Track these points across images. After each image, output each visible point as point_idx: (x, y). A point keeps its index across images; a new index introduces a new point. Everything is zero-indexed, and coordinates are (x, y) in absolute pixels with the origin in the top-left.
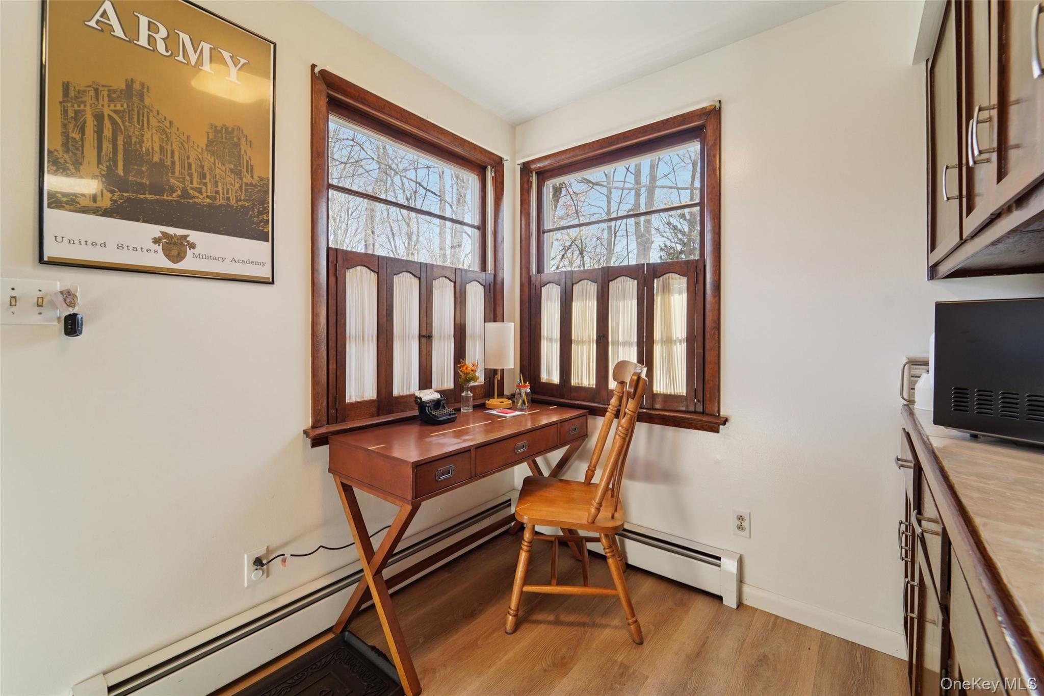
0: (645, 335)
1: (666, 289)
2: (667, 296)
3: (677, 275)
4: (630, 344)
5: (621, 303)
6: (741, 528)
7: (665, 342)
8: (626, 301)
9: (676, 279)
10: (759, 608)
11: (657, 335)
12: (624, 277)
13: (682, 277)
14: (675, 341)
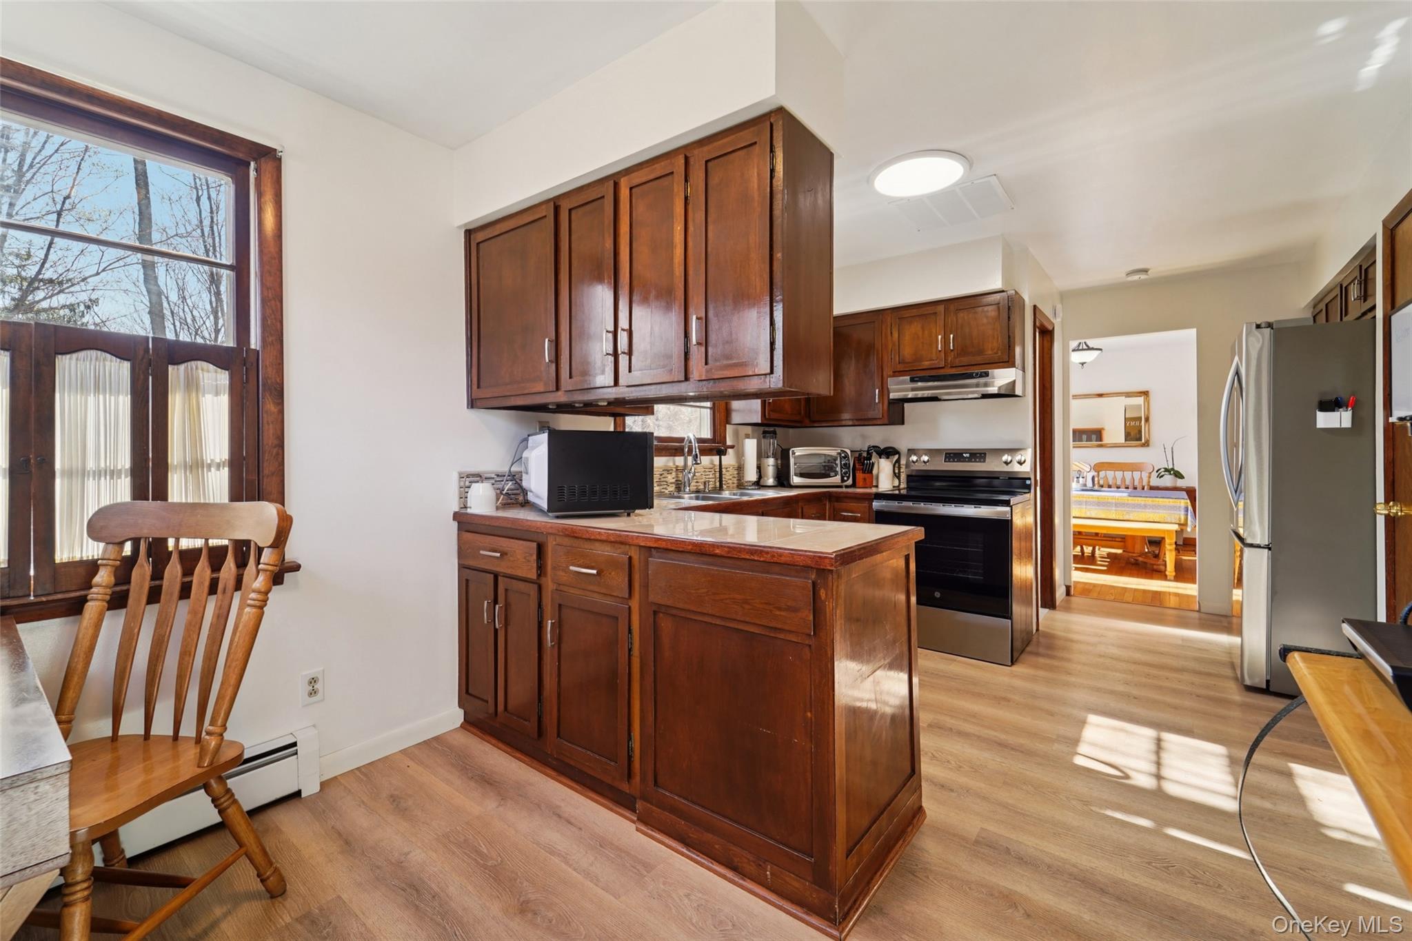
0: (150, 456)
1: (192, 385)
2: (194, 395)
3: (211, 365)
4: (114, 474)
5: (91, 399)
6: (313, 693)
7: (191, 467)
8: (101, 397)
9: (208, 371)
10: (336, 774)
11: (175, 455)
12: (99, 352)
13: (219, 370)
14: (209, 466)
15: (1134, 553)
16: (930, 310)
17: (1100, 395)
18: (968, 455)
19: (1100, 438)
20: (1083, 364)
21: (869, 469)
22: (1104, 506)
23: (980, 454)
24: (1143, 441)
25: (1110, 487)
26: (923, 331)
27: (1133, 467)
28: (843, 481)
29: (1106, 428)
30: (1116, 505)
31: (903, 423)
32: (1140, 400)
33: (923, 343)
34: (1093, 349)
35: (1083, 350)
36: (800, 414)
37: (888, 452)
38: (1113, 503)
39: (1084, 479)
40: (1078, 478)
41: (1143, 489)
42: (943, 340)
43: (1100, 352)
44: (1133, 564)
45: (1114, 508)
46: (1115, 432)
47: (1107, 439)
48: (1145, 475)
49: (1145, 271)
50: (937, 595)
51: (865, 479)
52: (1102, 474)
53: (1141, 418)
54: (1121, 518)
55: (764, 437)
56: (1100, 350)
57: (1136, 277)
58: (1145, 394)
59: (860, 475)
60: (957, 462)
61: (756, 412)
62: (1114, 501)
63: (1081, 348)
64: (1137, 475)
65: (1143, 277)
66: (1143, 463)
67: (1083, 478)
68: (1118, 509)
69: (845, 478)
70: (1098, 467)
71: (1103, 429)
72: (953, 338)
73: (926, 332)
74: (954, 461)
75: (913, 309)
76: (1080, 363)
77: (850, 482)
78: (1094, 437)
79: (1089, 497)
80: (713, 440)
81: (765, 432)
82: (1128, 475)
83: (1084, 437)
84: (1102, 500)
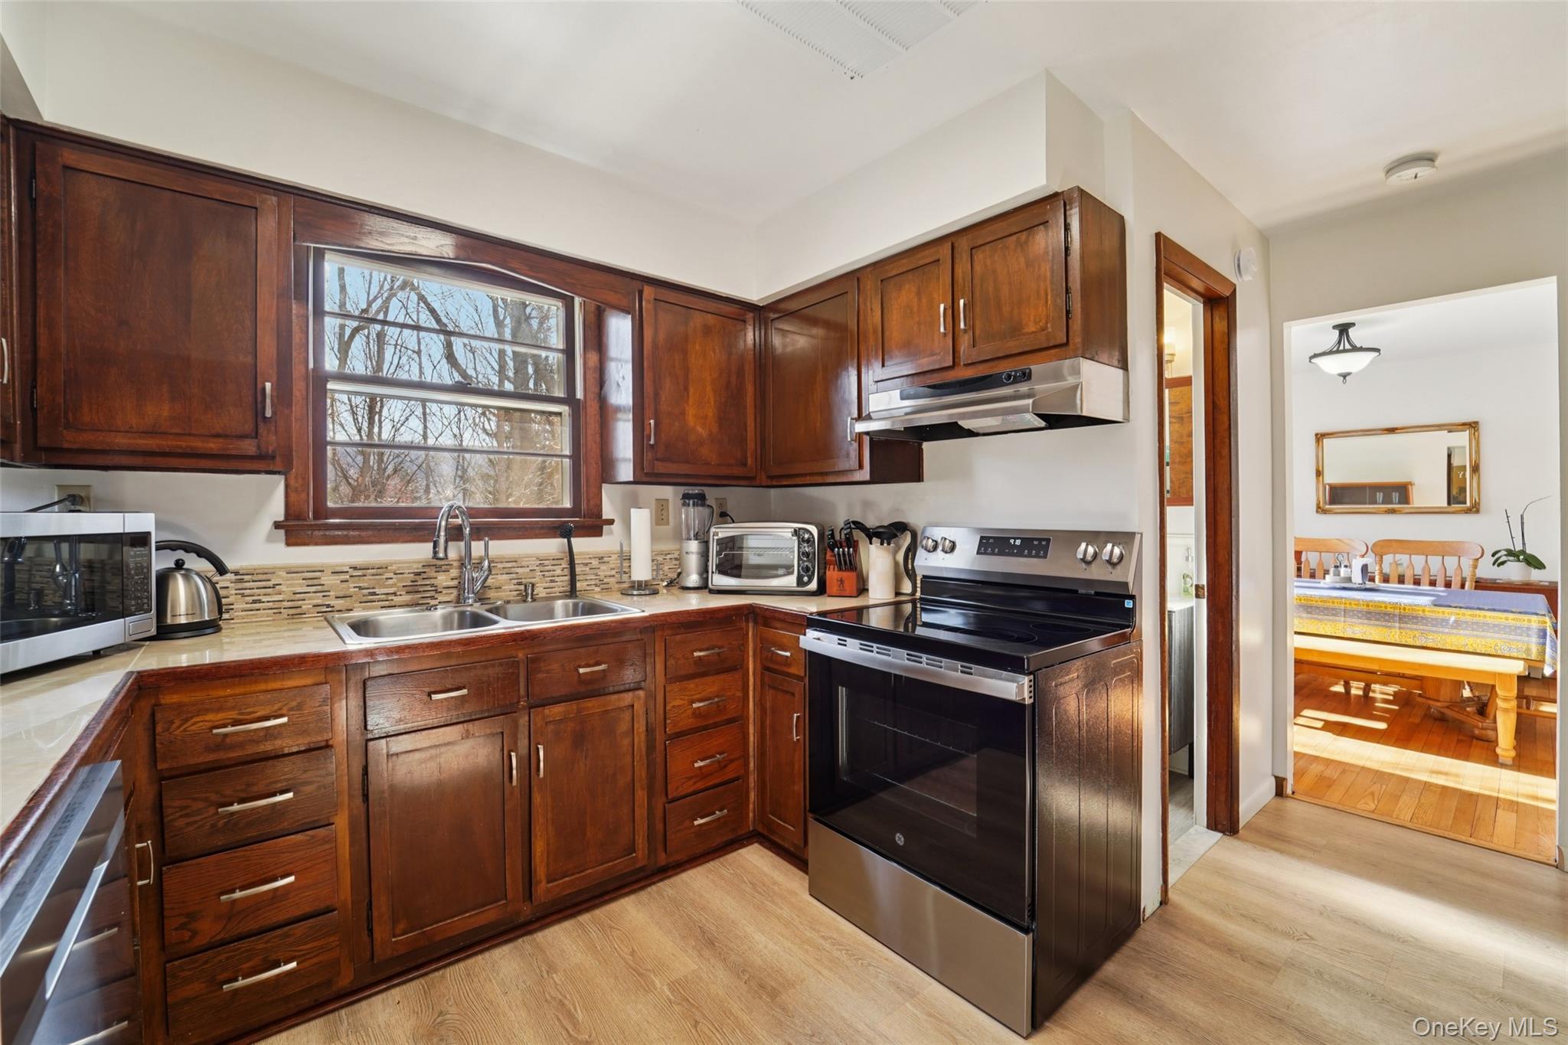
15: (1438, 701)
16: (928, 256)
17: (1392, 430)
18: (1018, 542)
19: (1405, 499)
20: (1344, 376)
21: (851, 565)
22: (1377, 620)
23: (1040, 540)
24: (1468, 504)
25: (1401, 580)
26: (920, 299)
27: (1443, 549)
28: (800, 582)
29: (1416, 480)
30: (1400, 619)
31: (919, 478)
32: (1462, 438)
33: (919, 323)
34: (1361, 349)
35: (1345, 351)
36: (744, 464)
37: (890, 533)
38: (1394, 615)
39: (1349, 570)
40: (1336, 567)
41: (1463, 586)
42: (950, 312)
43: (1376, 354)
44: (1436, 719)
45: (1397, 625)
46: (1431, 489)
47: (1418, 499)
48: (1466, 563)
49: (1429, 158)
50: (900, 839)
51: (841, 581)
52: (1388, 559)
53: (1465, 467)
54: (1410, 642)
55: (684, 504)
56: (1377, 350)
57: (1407, 175)
58: (1473, 426)
59: (833, 574)
60: (998, 554)
61: (630, 460)
62: (1397, 612)
63: (1341, 348)
64: (1451, 562)
65: (1424, 172)
66: (1463, 542)
67: (1346, 566)
68: (1402, 625)
69: (806, 579)
70: (1381, 548)
71: (1411, 484)
72: (965, 305)
73: (924, 301)
74: (993, 554)
75: (903, 259)
76: (1340, 375)
77: (813, 586)
78: (1395, 496)
79: (1350, 600)
80: (574, 511)
81: (686, 496)
82: (1435, 562)
83: (1380, 496)
84: (1372, 609)
